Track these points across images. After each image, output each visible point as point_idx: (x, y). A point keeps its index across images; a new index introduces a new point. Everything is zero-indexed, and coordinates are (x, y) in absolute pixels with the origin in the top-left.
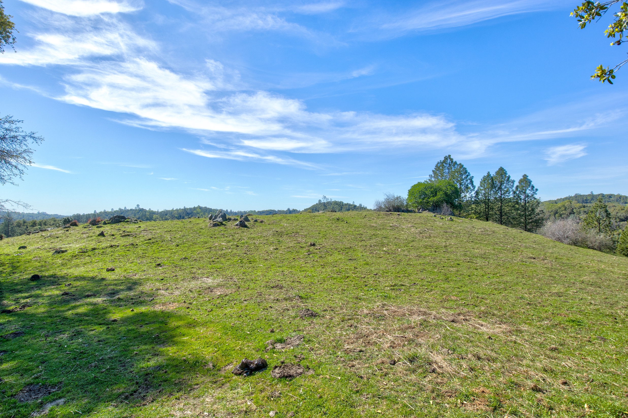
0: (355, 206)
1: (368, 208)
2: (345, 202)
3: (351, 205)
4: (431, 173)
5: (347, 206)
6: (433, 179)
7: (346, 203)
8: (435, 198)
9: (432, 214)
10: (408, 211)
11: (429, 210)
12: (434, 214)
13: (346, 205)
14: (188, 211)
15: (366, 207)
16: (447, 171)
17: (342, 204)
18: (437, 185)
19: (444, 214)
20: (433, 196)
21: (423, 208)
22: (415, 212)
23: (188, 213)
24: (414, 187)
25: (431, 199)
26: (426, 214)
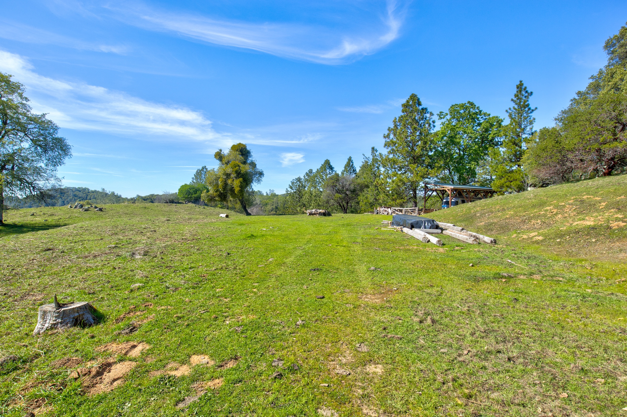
0: (106, 194)
1: (122, 197)
2: (92, 188)
3: (101, 193)
4: (194, 176)
5: (95, 193)
6: (195, 181)
7: (93, 190)
8: (196, 195)
9: (194, 205)
10: (179, 203)
11: (192, 202)
12: (195, 205)
13: (93, 192)
15: (121, 196)
16: (204, 176)
17: (87, 191)
18: (197, 187)
19: (201, 205)
20: (195, 194)
21: (188, 201)
22: (183, 204)
24: (182, 187)
25: (194, 195)
26: (190, 205)
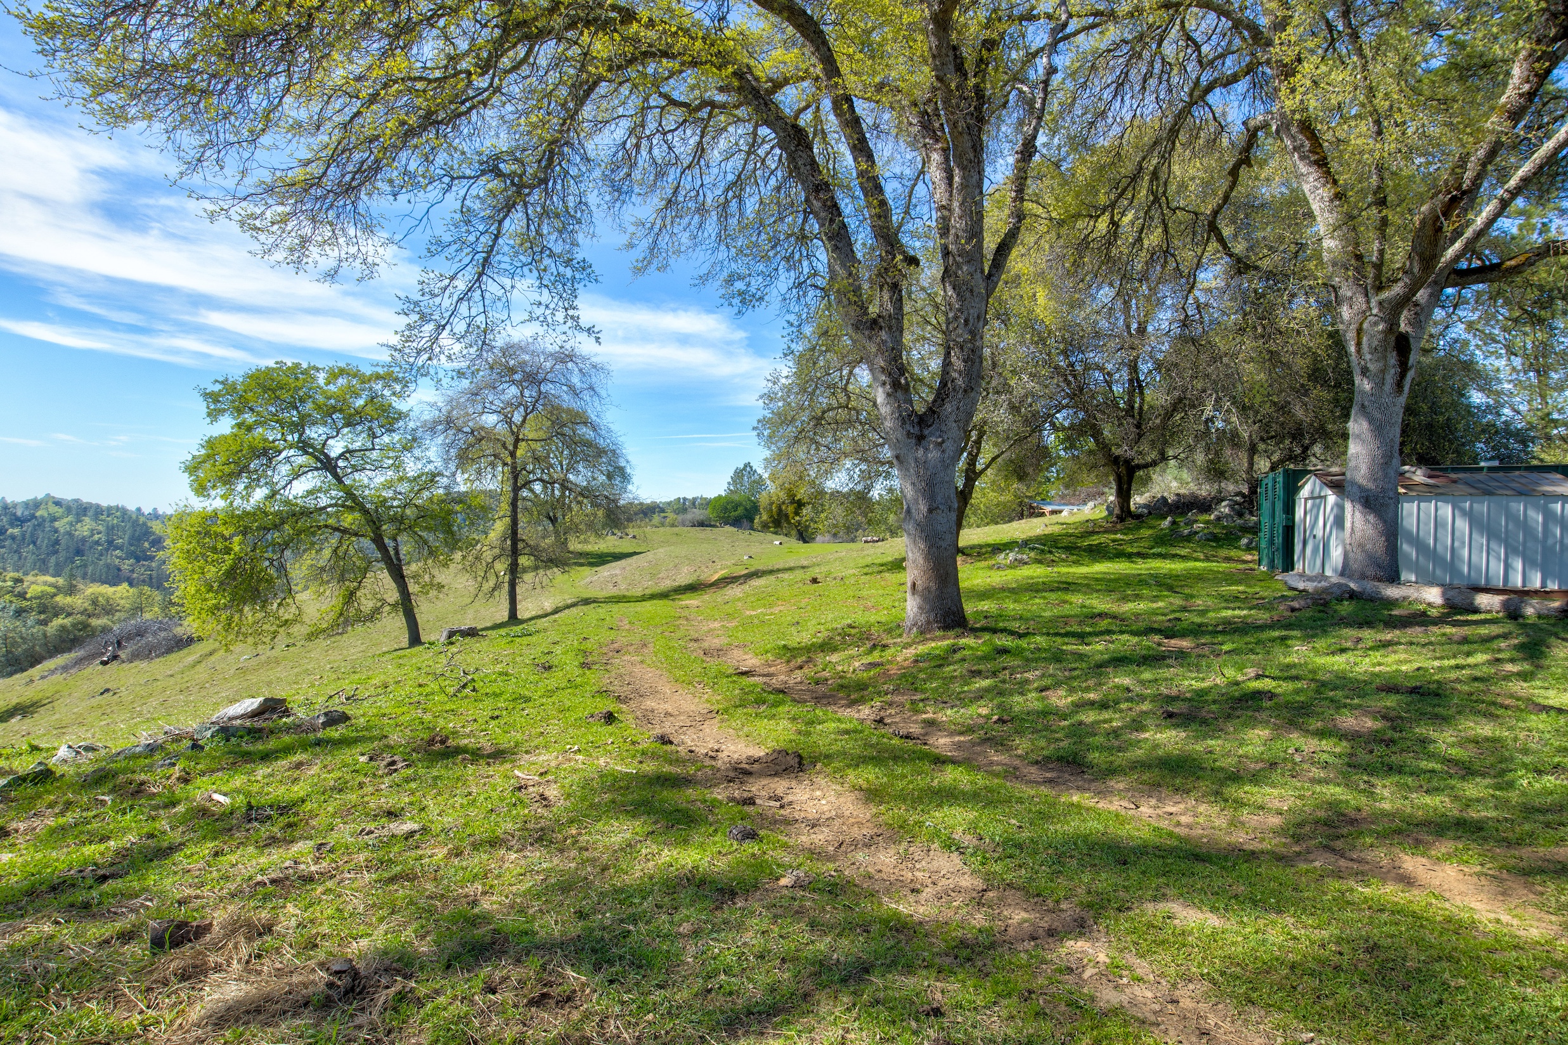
11: (731, 525)
14: (19, 513)
18: (738, 499)
20: (735, 511)
21: (724, 522)
23: (18, 519)
25: (733, 513)
